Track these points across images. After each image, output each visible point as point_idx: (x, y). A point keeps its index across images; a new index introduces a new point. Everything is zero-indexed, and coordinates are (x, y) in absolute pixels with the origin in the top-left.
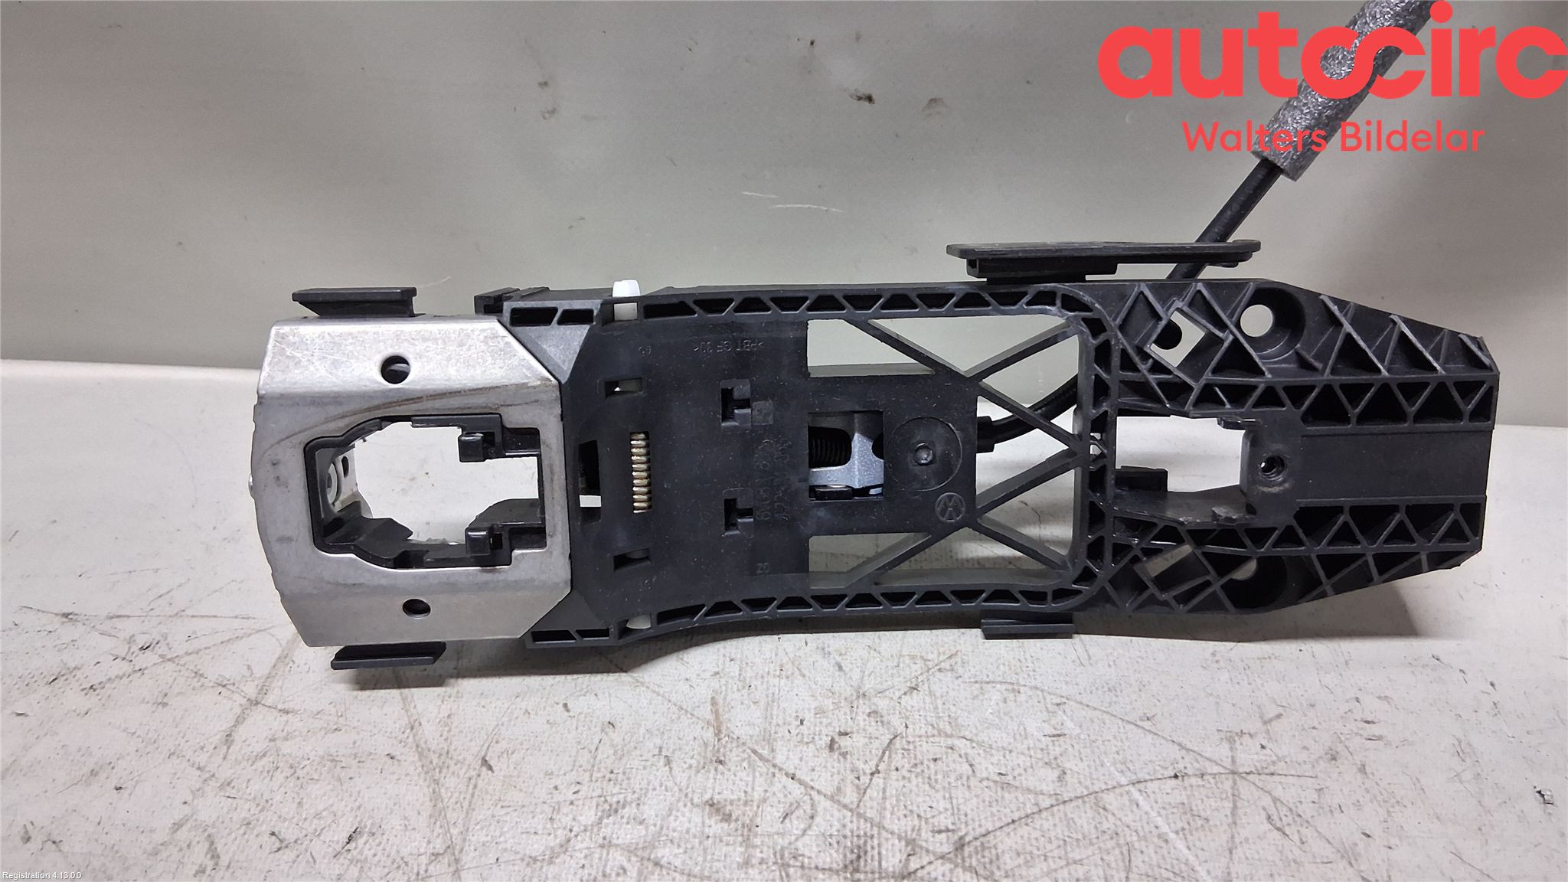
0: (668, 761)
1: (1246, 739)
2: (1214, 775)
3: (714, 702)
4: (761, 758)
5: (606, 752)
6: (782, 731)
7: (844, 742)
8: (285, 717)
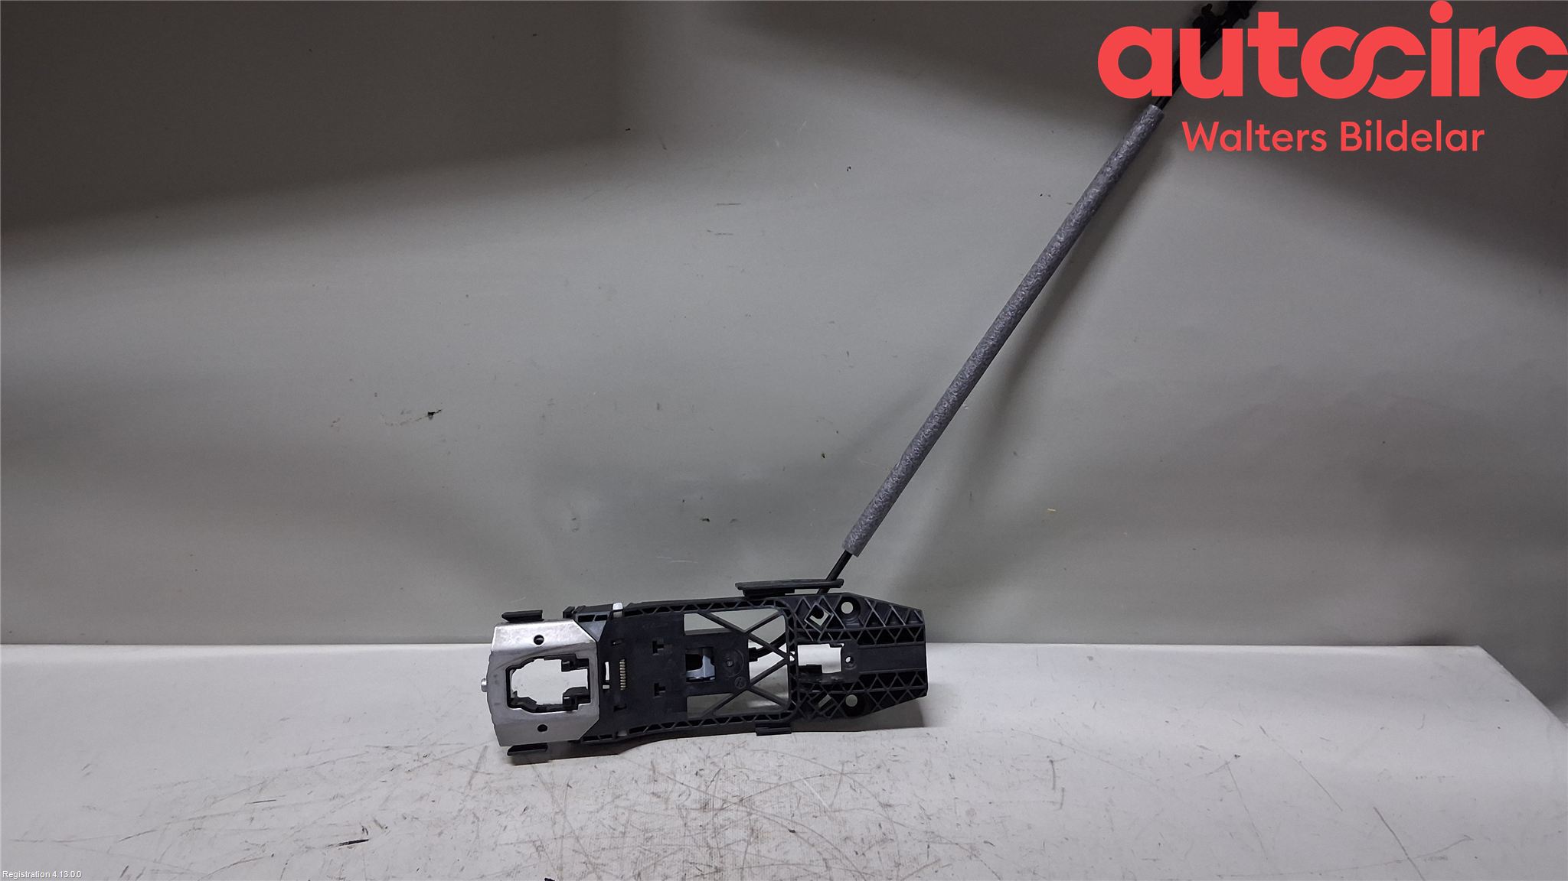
0: (636, 782)
1: (849, 763)
2: (834, 775)
3: (652, 762)
4: (671, 779)
5: (612, 780)
6: (678, 770)
7: (702, 773)
8: (489, 776)
